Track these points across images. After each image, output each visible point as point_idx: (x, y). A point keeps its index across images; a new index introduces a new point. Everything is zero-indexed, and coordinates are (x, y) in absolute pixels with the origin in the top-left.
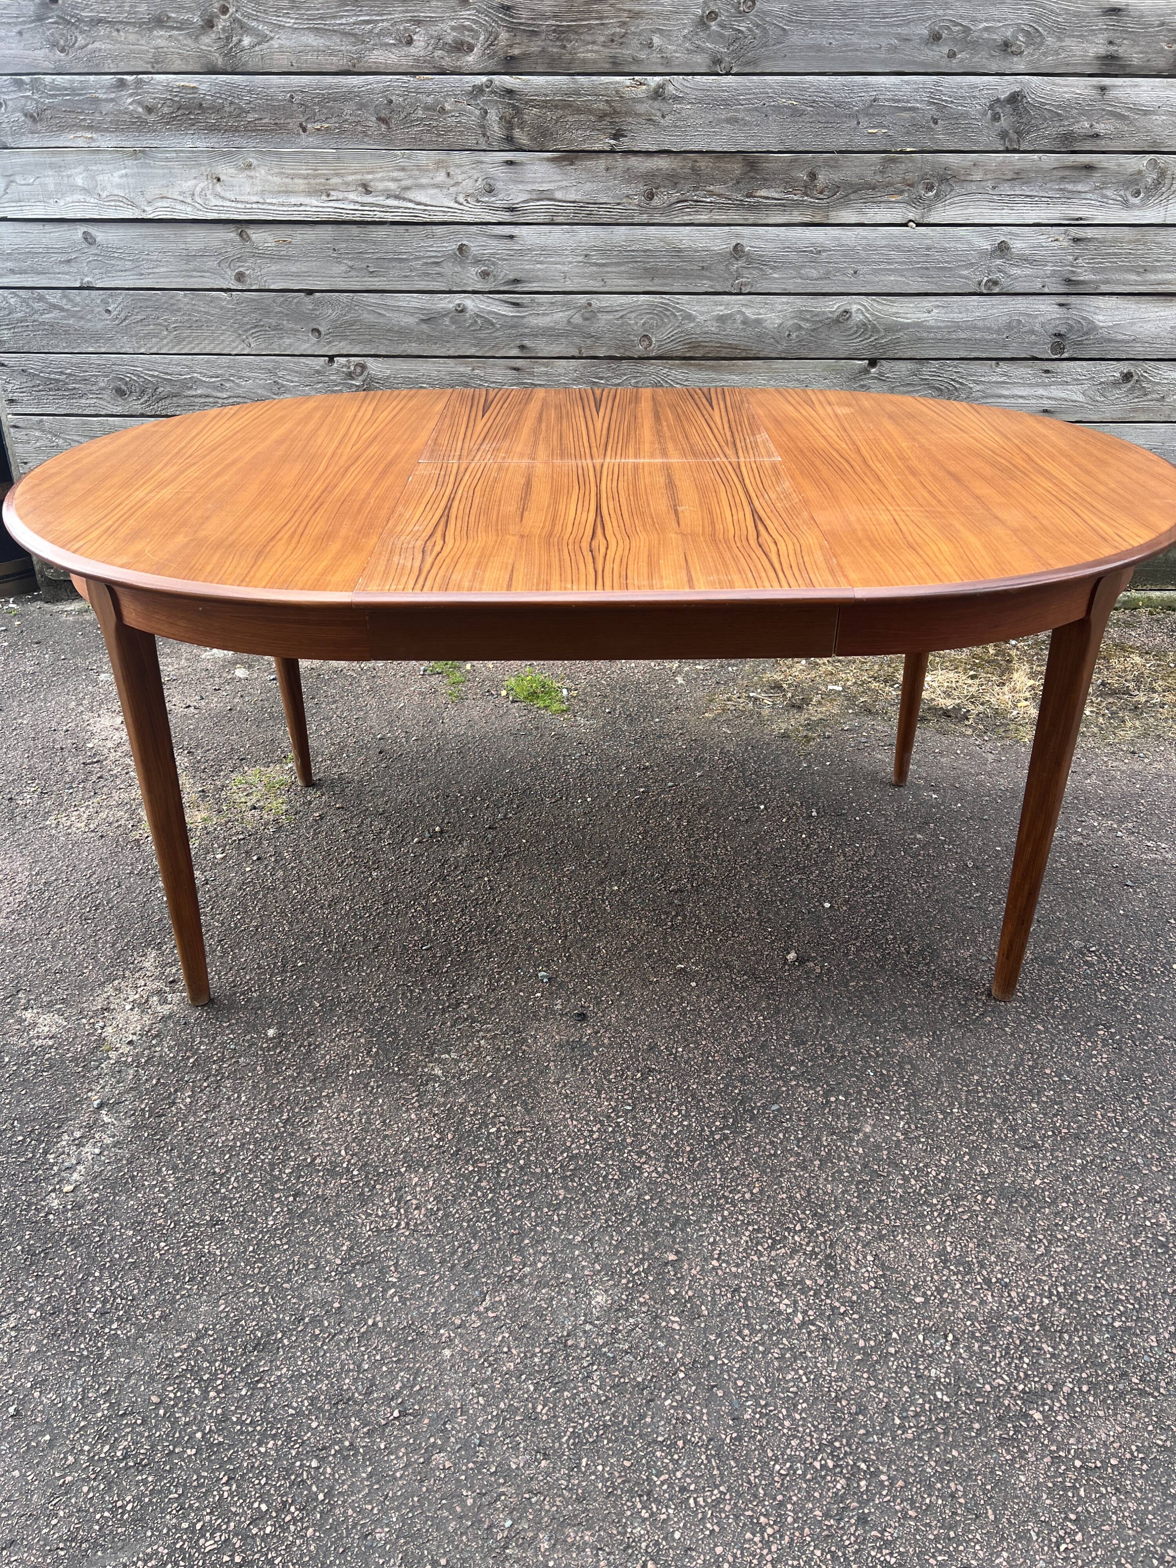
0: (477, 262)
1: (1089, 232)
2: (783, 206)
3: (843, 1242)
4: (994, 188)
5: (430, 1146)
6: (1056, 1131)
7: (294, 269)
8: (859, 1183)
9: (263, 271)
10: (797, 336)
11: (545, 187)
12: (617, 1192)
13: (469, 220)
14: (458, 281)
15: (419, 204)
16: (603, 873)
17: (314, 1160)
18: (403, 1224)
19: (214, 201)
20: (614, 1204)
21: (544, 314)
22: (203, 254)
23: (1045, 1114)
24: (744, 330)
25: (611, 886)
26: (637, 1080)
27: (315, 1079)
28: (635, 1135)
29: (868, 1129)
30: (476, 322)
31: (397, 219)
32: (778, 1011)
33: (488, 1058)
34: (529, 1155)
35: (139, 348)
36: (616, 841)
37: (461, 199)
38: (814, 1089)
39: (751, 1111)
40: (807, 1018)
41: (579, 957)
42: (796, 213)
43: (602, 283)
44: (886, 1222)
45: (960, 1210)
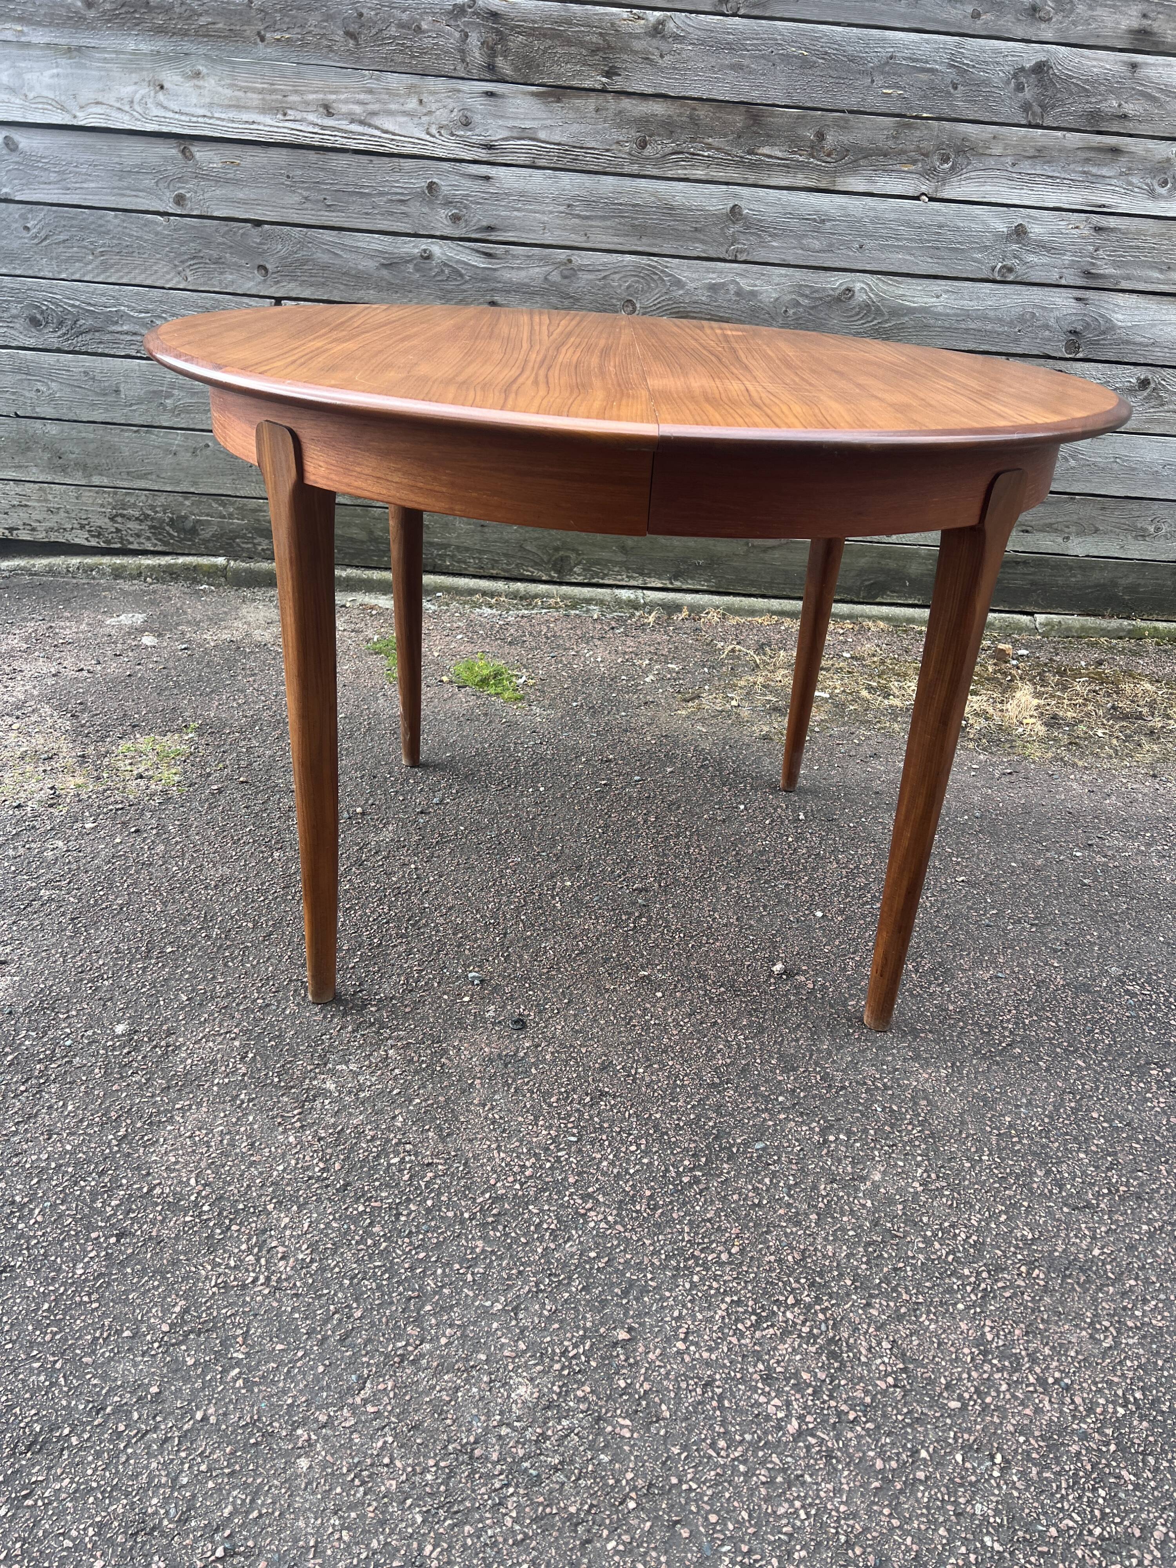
0: (448, 203)
1: (1112, 222)
2: (787, 167)
3: (850, 1322)
4: (1014, 165)
5: (310, 1178)
6: (1112, 1189)
7: (241, 196)
8: (868, 1244)
9: (206, 196)
10: (794, 313)
11: (527, 124)
12: (552, 1246)
13: (441, 155)
14: (425, 223)
15: (386, 132)
16: (554, 867)
17: (151, 1190)
18: (262, 1280)
19: (156, 111)
20: (549, 1262)
21: (519, 268)
22: (139, 170)
23: (1097, 1167)
24: (737, 302)
25: (563, 881)
26: (585, 1105)
27: (169, 1088)
28: (579, 1174)
29: (877, 1177)
30: (442, 271)
31: (362, 147)
32: (761, 1030)
33: (397, 1071)
34: (439, 1194)
35: (59, 273)
36: (571, 834)
37: (434, 131)
38: (808, 1125)
39: (729, 1149)
40: (797, 1040)
41: (520, 957)
42: (800, 176)
43: (585, 238)
44: (905, 1297)
45: (1000, 1284)
